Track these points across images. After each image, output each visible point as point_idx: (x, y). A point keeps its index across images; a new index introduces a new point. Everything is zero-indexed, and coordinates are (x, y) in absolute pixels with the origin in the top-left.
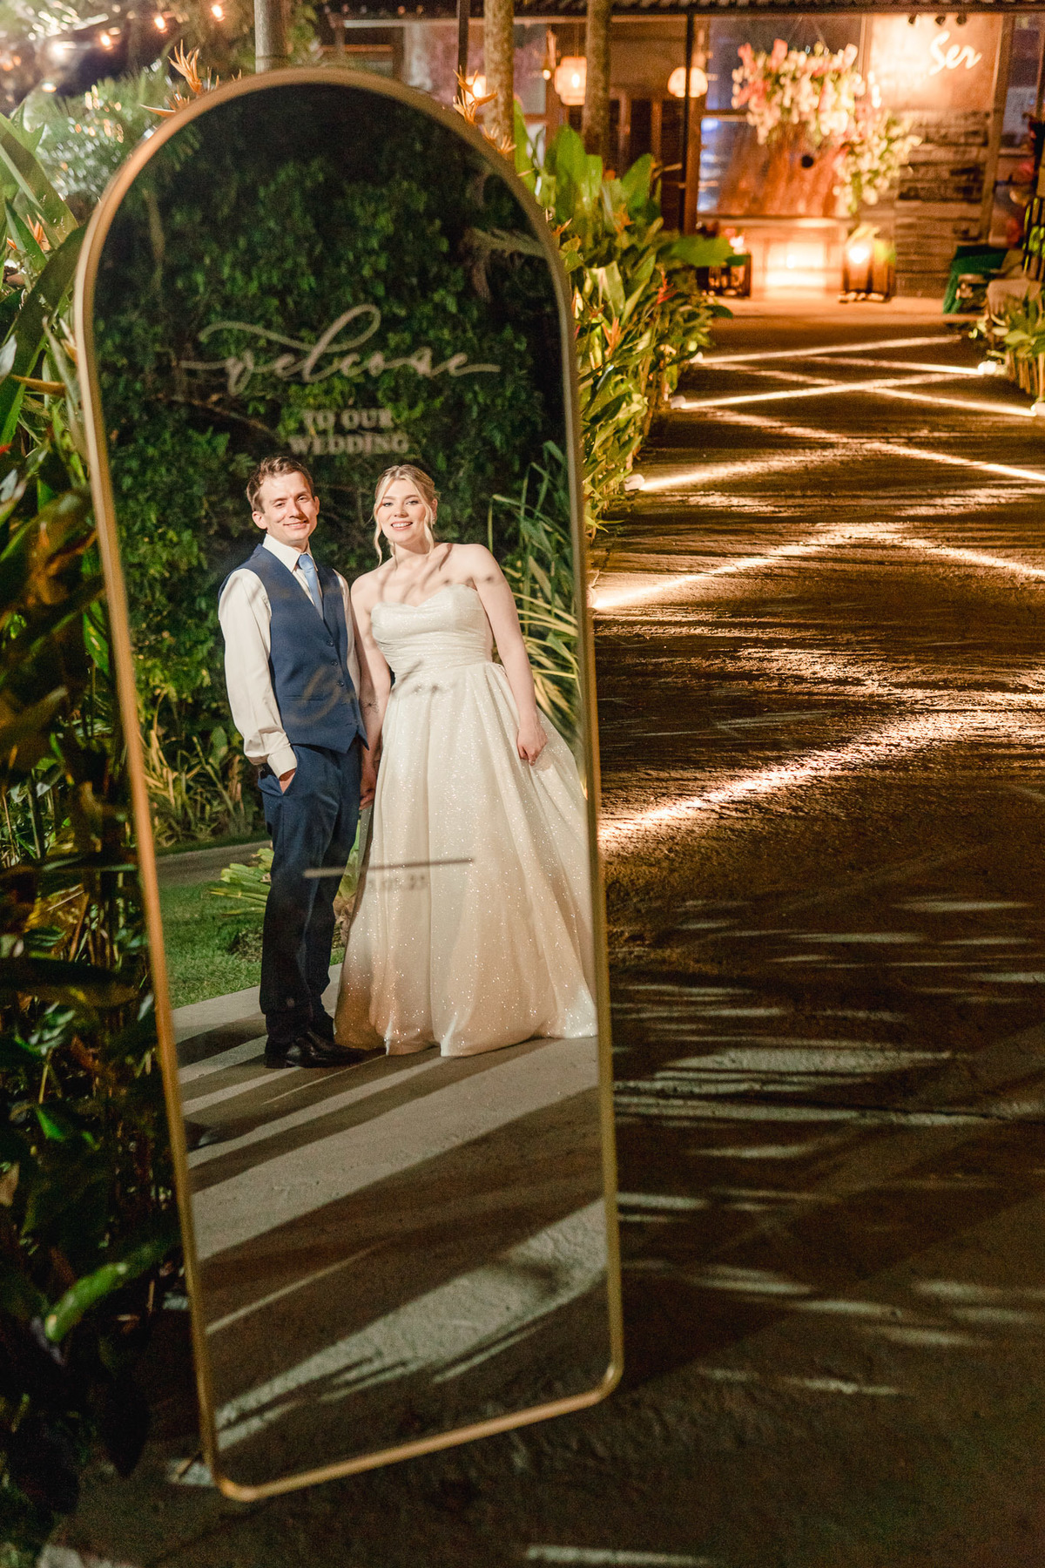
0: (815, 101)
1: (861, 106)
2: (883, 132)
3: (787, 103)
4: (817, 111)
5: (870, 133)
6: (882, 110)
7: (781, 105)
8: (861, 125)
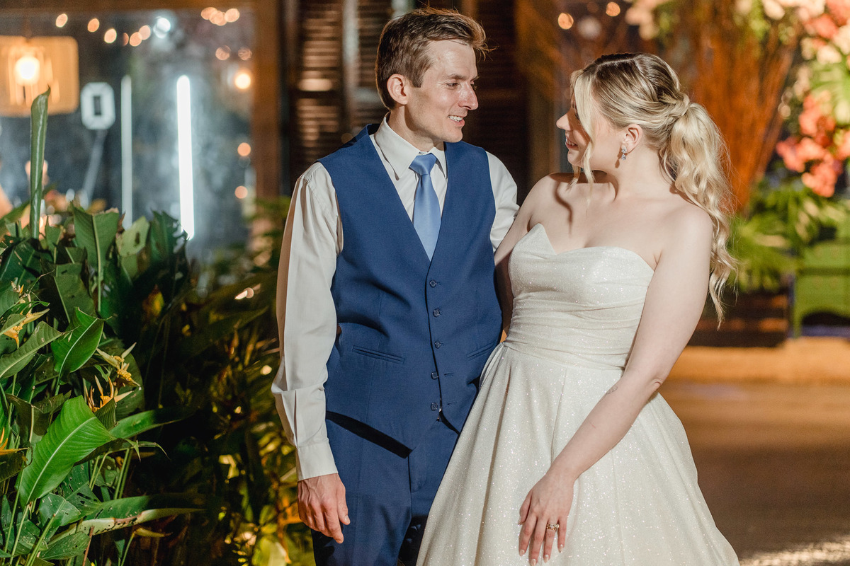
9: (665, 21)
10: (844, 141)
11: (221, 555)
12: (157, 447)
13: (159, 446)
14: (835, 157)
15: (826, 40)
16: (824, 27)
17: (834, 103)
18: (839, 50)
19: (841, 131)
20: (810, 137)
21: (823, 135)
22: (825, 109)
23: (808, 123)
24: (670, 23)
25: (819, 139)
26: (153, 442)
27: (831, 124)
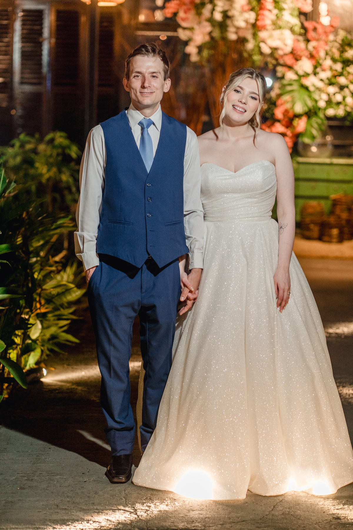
0: (251, 16)
1: (309, 25)
2: (337, 55)
3: (218, 16)
4: (255, 27)
5: (322, 54)
6: (334, 29)
7: (211, 20)
8: (312, 45)
9: (205, 53)
10: (298, 124)
11: (18, 323)
12: (7, 263)
13: (7, 262)
14: (292, 132)
15: (290, 68)
16: (289, 60)
17: (293, 103)
18: (297, 73)
19: (297, 119)
20: (279, 121)
21: (286, 119)
22: (288, 106)
23: (279, 113)
24: (208, 54)
25: (284, 123)
26: (5, 260)
27: (291, 114)
